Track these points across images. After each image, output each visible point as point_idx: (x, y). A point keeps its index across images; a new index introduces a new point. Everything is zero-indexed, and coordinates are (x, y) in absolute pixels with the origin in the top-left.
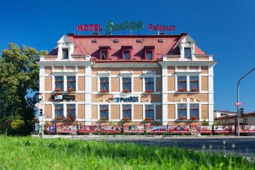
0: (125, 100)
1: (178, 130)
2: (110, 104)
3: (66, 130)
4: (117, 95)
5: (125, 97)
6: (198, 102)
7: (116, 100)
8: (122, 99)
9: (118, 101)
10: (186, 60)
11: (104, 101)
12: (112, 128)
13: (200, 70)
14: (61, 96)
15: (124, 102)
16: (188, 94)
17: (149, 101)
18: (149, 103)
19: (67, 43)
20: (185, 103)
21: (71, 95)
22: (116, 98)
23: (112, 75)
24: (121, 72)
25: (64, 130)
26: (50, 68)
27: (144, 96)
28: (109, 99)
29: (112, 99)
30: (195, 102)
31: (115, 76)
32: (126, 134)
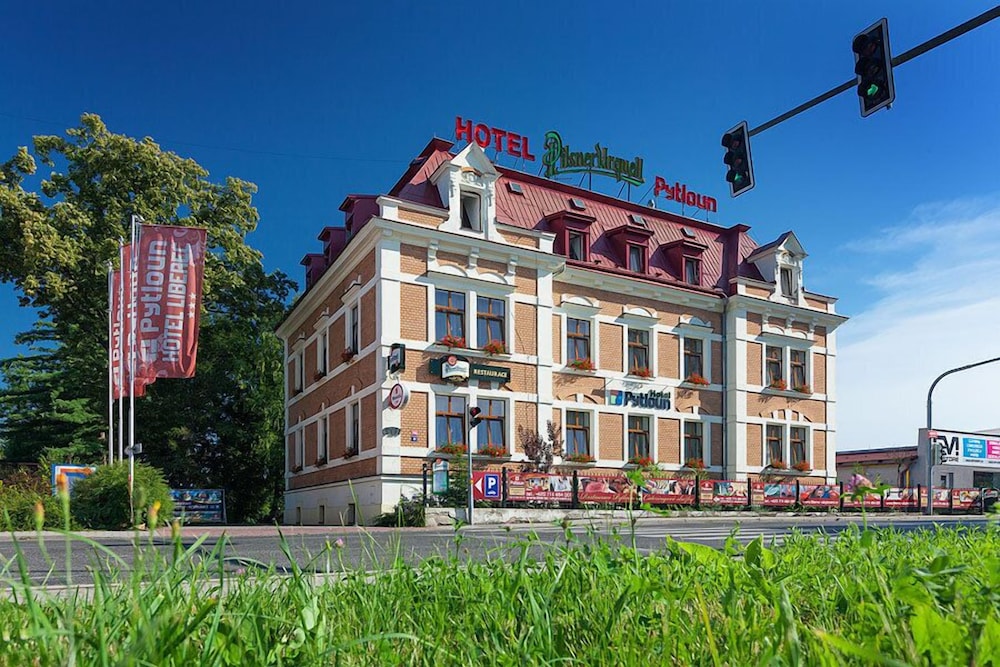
0: (640, 400)
1: (818, 498)
2: (597, 409)
3: (540, 489)
4: (617, 380)
5: (636, 392)
6: (807, 423)
7: (614, 398)
8: (629, 396)
9: (618, 403)
10: (785, 301)
11: (580, 396)
12: (672, 488)
13: (811, 336)
14: (465, 365)
15: (634, 405)
16: (789, 399)
17: (696, 409)
18: (696, 416)
19: (478, 174)
20: (782, 421)
21: (491, 364)
22: (613, 392)
23: (603, 317)
24: (628, 309)
25: (534, 491)
26: (422, 254)
27: (683, 392)
28: (595, 392)
29: (601, 393)
30: (802, 422)
31: (612, 319)
32: (711, 507)
